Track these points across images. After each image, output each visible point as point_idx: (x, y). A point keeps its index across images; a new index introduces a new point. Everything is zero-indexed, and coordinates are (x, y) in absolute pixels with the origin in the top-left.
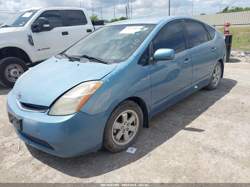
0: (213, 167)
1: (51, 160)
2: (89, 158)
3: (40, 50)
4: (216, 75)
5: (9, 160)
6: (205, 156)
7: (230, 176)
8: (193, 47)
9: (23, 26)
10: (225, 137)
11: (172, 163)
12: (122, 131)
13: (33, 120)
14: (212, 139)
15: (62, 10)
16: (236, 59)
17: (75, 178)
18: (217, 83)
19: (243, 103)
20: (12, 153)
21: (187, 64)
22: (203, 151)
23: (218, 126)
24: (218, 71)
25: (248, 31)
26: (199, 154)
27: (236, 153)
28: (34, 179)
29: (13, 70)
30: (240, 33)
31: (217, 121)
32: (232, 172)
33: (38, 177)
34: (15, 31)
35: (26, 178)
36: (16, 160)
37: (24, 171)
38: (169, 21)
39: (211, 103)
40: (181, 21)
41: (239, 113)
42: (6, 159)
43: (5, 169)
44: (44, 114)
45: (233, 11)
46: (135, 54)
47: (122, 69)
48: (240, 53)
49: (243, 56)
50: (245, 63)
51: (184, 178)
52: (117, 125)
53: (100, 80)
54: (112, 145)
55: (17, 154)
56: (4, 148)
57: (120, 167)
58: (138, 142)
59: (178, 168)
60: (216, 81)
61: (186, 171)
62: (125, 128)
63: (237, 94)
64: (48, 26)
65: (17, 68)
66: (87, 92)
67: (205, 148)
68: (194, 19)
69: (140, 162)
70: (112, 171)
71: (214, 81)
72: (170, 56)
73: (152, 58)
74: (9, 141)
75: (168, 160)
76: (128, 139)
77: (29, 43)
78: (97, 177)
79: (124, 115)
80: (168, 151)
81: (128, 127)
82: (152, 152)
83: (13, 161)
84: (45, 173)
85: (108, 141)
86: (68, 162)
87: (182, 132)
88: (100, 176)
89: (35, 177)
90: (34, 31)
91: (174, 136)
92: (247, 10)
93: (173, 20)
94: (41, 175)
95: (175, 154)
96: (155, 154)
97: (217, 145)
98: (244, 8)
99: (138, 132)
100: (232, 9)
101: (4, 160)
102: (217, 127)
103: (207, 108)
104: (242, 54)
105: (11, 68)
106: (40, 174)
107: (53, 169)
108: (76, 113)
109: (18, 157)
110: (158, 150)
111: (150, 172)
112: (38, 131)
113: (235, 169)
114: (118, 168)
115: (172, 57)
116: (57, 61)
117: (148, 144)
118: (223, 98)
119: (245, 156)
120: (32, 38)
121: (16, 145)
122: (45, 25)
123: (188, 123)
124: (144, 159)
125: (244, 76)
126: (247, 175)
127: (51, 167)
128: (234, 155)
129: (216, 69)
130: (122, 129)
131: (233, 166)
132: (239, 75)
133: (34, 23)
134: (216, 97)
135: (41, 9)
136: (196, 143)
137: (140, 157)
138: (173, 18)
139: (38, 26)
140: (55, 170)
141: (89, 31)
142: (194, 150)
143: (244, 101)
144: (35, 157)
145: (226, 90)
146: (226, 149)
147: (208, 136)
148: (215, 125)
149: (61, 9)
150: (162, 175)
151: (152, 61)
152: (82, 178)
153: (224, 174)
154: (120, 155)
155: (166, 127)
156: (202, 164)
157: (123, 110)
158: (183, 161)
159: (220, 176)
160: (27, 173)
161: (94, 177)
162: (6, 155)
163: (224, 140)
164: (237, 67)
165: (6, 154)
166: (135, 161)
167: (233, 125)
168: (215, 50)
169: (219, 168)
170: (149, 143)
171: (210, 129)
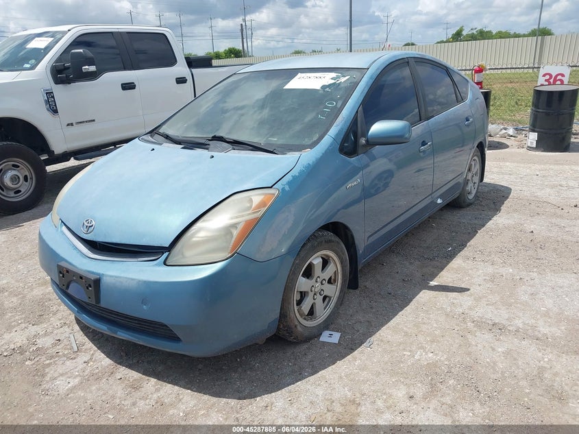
0: (503, 358)
1: (160, 369)
2: (244, 358)
3: (72, 124)
4: (473, 176)
5: (62, 375)
6: (482, 339)
7: (539, 373)
8: (433, 117)
9: (32, 68)
10: (513, 301)
11: (420, 356)
12: (311, 295)
13: (129, 278)
14: (487, 305)
15: (120, 33)
16: (498, 143)
17: (224, 400)
18: (474, 192)
19: (532, 232)
20: (62, 359)
21: (424, 151)
22: (475, 329)
23: (493, 278)
24: (477, 168)
25: (511, 82)
26: (469, 336)
27: (541, 329)
28: (134, 410)
29: (10, 174)
30: (495, 86)
31: (490, 270)
32: (540, 365)
33: (141, 403)
34: (14, 80)
35: (114, 408)
36: (77, 373)
37: (104, 394)
38: (388, 63)
39: (469, 233)
40: (408, 62)
41: (530, 253)
42: (51, 372)
43: (57, 393)
44: (156, 265)
45: (473, 37)
46: (333, 131)
47: (311, 163)
48: (505, 129)
49: (512, 136)
50: (518, 150)
51: (451, 382)
52: (302, 283)
53: (271, 187)
54: (293, 327)
55: (74, 361)
56: (38, 349)
57: (316, 372)
58: (340, 320)
59: (435, 364)
60: (473, 187)
61: (453, 370)
62: (316, 290)
63: (516, 215)
64: (93, 68)
65: (18, 167)
66: (249, 214)
67: (480, 324)
68: (431, 59)
69: (355, 359)
70: (300, 380)
71: (468, 188)
72: (401, 136)
73: (363, 141)
74: (46, 334)
75: (410, 351)
76: (323, 313)
77: (47, 109)
78: (273, 394)
79: (317, 261)
80: (406, 334)
81: (323, 287)
82: (373, 338)
83: (69, 375)
84: (155, 396)
85: (286, 316)
86: (200, 370)
87: (424, 296)
88: (279, 392)
89: (134, 404)
90: (58, 81)
91: (410, 304)
92: (501, 37)
93: (394, 60)
94: (147, 399)
95: (421, 338)
96: (382, 341)
97: (501, 316)
98: (494, 33)
99: (339, 298)
100: (470, 33)
101: (49, 375)
102: (493, 281)
103: (463, 245)
104: (511, 131)
105: (7, 167)
106: (144, 398)
107: (170, 385)
108: (230, 257)
109: (81, 367)
110: (385, 333)
111: (381, 376)
112: (144, 302)
113: (546, 360)
114: (313, 375)
115: (406, 138)
116: (153, 149)
117: (361, 322)
118: (490, 224)
119: (559, 333)
120: (53, 97)
121: (66, 342)
122: (87, 67)
123: (433, 276)
124: (362, 352)
125: (521, 178)
126: (569, 368)
127: (165, 381)
128: (537, 333)
129: (473, 163)
130: (312, 291)
131: (540, 354)
132: (510, 174)
133: (57, 61)
134: (476, 222)
135: (72, 28)
136: (459, 315)
137: (353, 350)
138: (395, 56)
139: (68, 68)
140: (176, 387)
141: (181, 81)
142: (457, 328)
143: (532, 227)
144: (120, 364)
145: (493, 206)
146: (519, 323)
147: (478, 299)
148: (487, 278)
149: (117, 30)
150: (408, 381)
151: (364, 146)
152: (239, 399)
153: (527, 371)
154: (309, 349)
155: (390, 286)
156: (481, 354)
157: (314, 250)
158: (442, 352)
159: (520, 374)
160: (113, 397)
161: (266, 396)
162: (49, 365)
163: (511, 306)
164: (504, 160)
165: (48, 362)
166: (344, 357)
167: (521, 277)
168: (472, 122)
169: (515, 359)
170: (362, 320)
171: (480, 285)
